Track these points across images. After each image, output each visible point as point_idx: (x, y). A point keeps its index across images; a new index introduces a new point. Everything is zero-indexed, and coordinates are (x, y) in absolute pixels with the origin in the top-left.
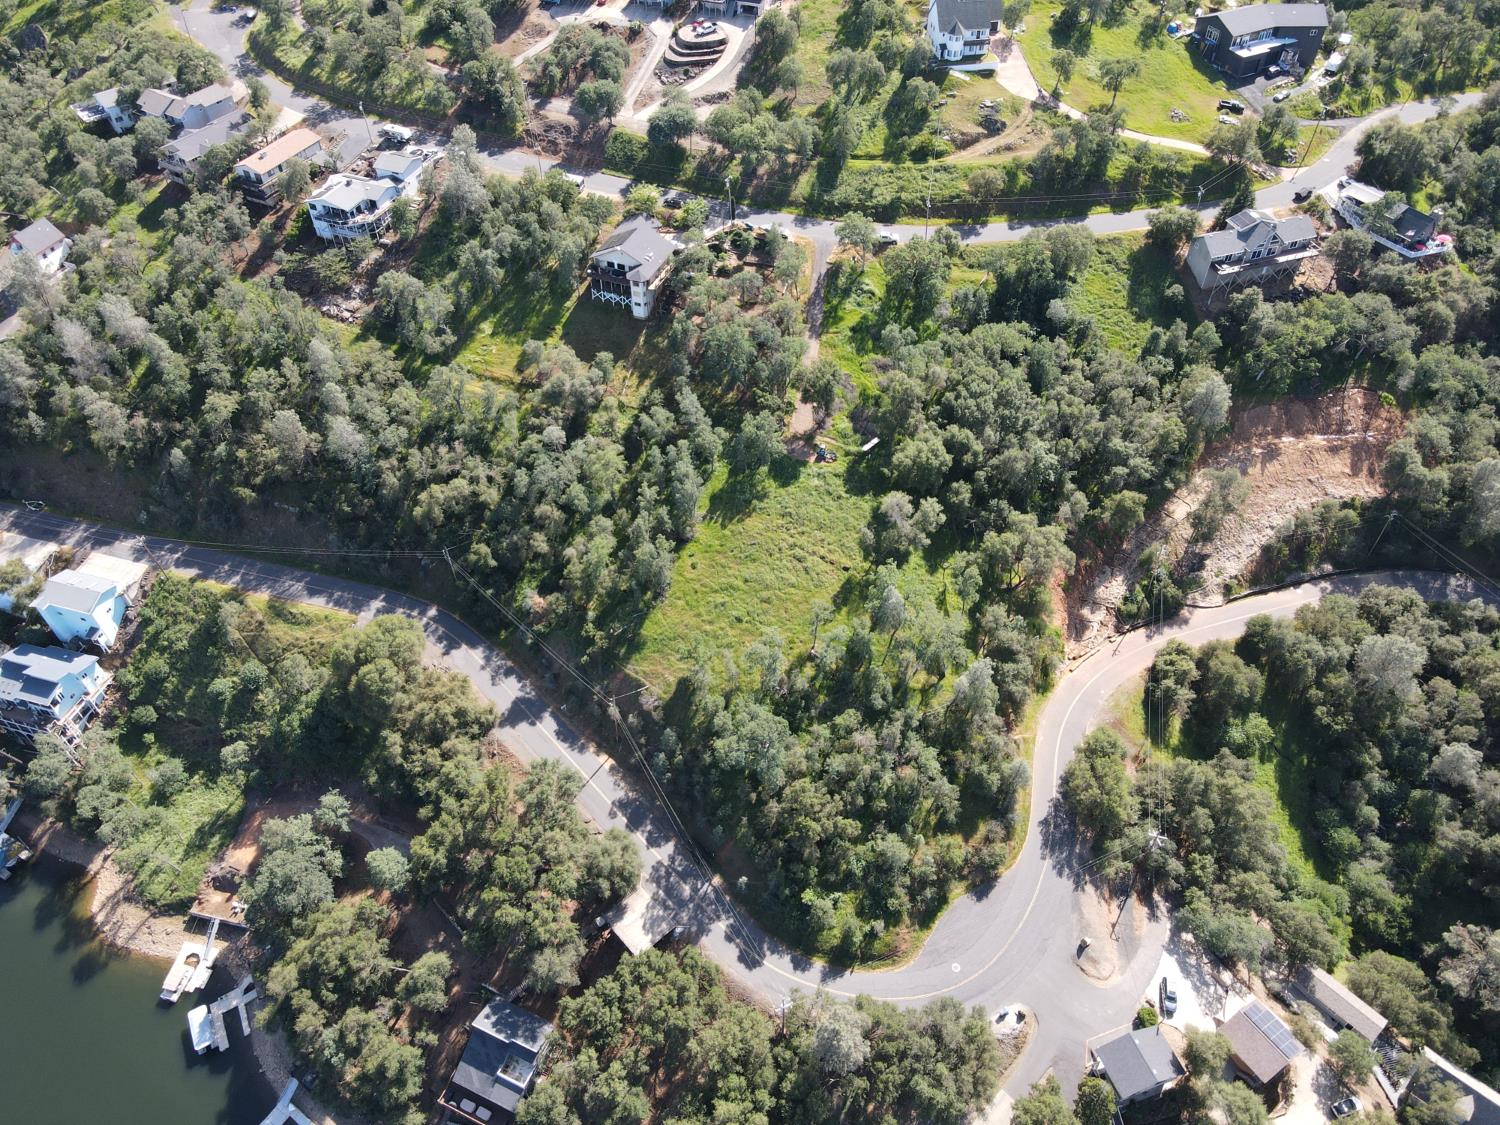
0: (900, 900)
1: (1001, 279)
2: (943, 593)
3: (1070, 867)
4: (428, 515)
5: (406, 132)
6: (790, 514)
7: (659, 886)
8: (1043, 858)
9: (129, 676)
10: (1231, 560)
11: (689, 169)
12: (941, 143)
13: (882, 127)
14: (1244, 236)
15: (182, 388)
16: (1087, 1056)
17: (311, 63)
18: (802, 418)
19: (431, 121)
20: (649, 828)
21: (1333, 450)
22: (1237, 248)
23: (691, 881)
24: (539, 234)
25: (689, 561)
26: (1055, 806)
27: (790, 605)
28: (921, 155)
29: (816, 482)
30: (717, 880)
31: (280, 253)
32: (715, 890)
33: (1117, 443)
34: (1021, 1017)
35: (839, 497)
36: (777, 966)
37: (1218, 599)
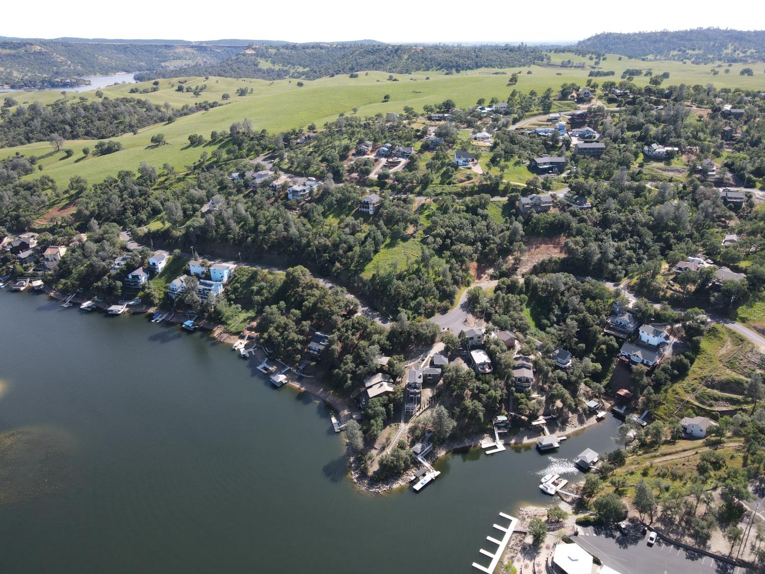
0: (422, 311)
1: (467, 206)
4: (312, 250)
5: (314, 179)
6: (405, 247)
7: (363, 312)
8: (460, 309)
9: (229, 288)
10: (524, 269)
11: (388, 186)
12: (455, 181)
13: (440, 178)
14: (531, 199)
15: (253, 225)
17: (290, 167)
18: (411, 230)
19: (320, 177)
21: (555, 247)
22: (530, 202)
23: (371, 312)
24: (348, 194)
25: (378, 255)
26: (465, 302)
28: (449, 184)
29: (412, 242)
30: (377, 313)
31: (279, 200)
33: (491, 236)
34: (449, 329)
35: (417, 245)
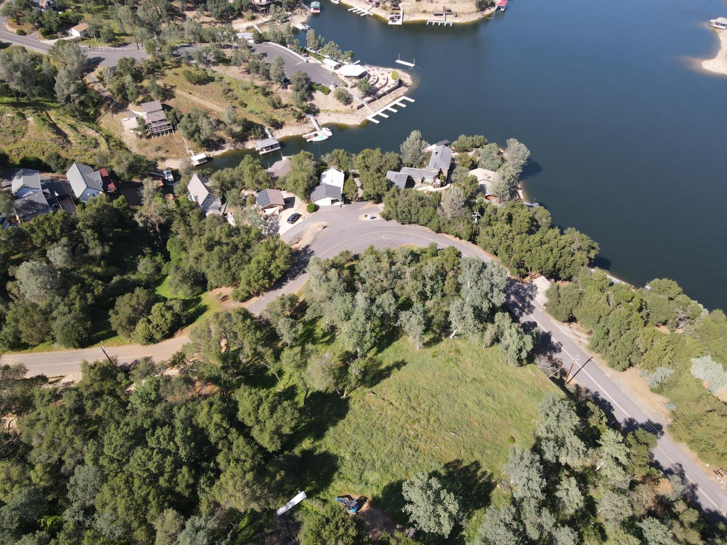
6: (410, 447)
16: (344, 207)
34: (366, 216)
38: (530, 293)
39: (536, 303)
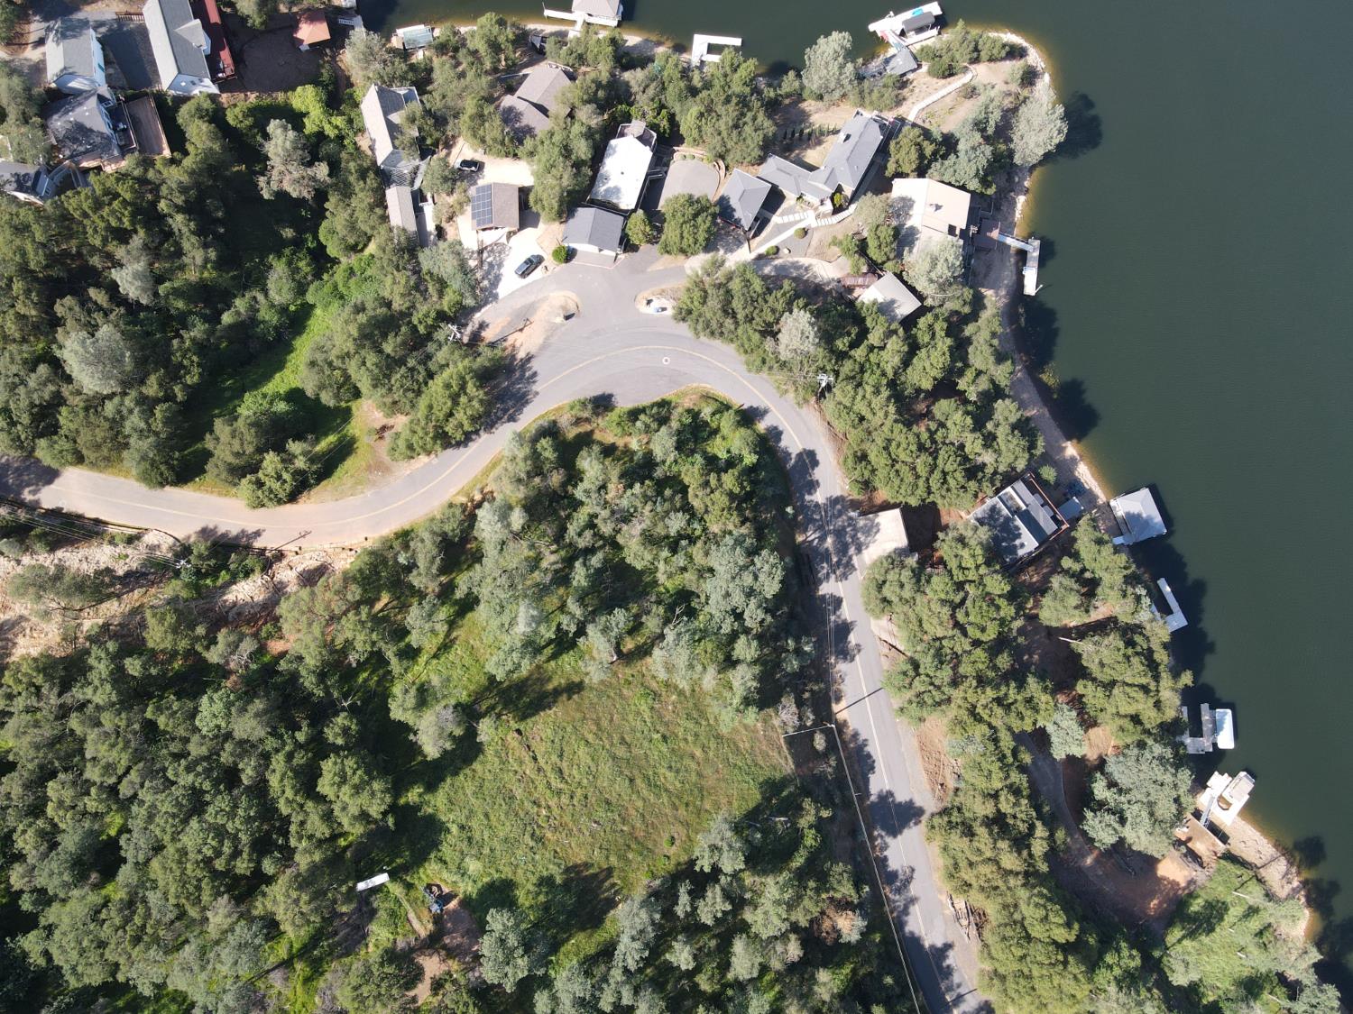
0: (679, 419)
2: (436, 656)
3: (523, 375)
6: (533, 835)
7: (850, 558)
8: (537, 393)
10: (96, 560)
16: (618, 262)
20: (833, 618)
23: (822, 549)
25: (673, 850)
26: (492, 427)
27: (605, 723)
29: (473, 866)
30: (800, 538)
32: (805, 530)
34: (649, 302)
35: (462, 827)
36: (792, 443)
37: (149, 539)
38: (862, 539)
39: (862, 561)
